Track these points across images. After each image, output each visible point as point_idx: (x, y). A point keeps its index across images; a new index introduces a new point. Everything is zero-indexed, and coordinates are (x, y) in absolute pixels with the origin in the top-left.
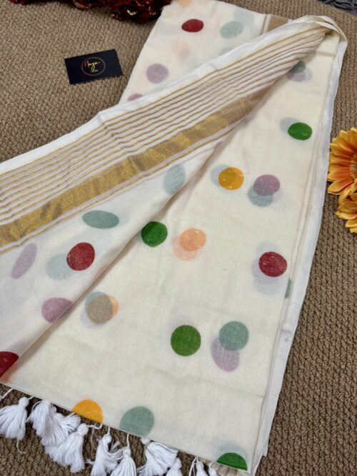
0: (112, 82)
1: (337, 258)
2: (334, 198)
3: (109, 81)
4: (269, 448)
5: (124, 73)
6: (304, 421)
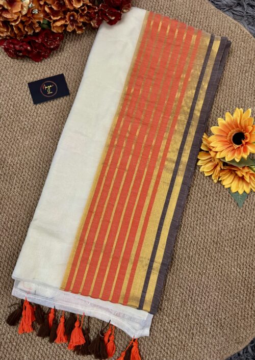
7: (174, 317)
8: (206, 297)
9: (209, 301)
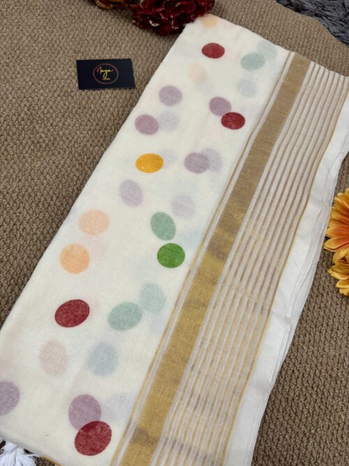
0: (122, 94)
1: (323, 317)
2: (329, 255)
3: (120, 92)
5: (137, 86)
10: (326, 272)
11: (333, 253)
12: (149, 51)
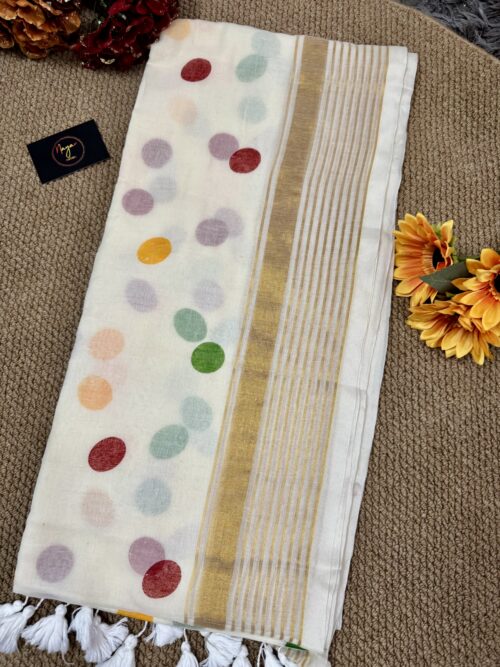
1: (412, 381)
2: (404, 302)
3: (93, 170)
4: (343, 620)
5: (112, 155)
6: (382, 584)
7: (376, 626)
8: (438, 572)
9: (445, 580)
10: (405, 324)
11: (409, 298)
12: (114, 100)
